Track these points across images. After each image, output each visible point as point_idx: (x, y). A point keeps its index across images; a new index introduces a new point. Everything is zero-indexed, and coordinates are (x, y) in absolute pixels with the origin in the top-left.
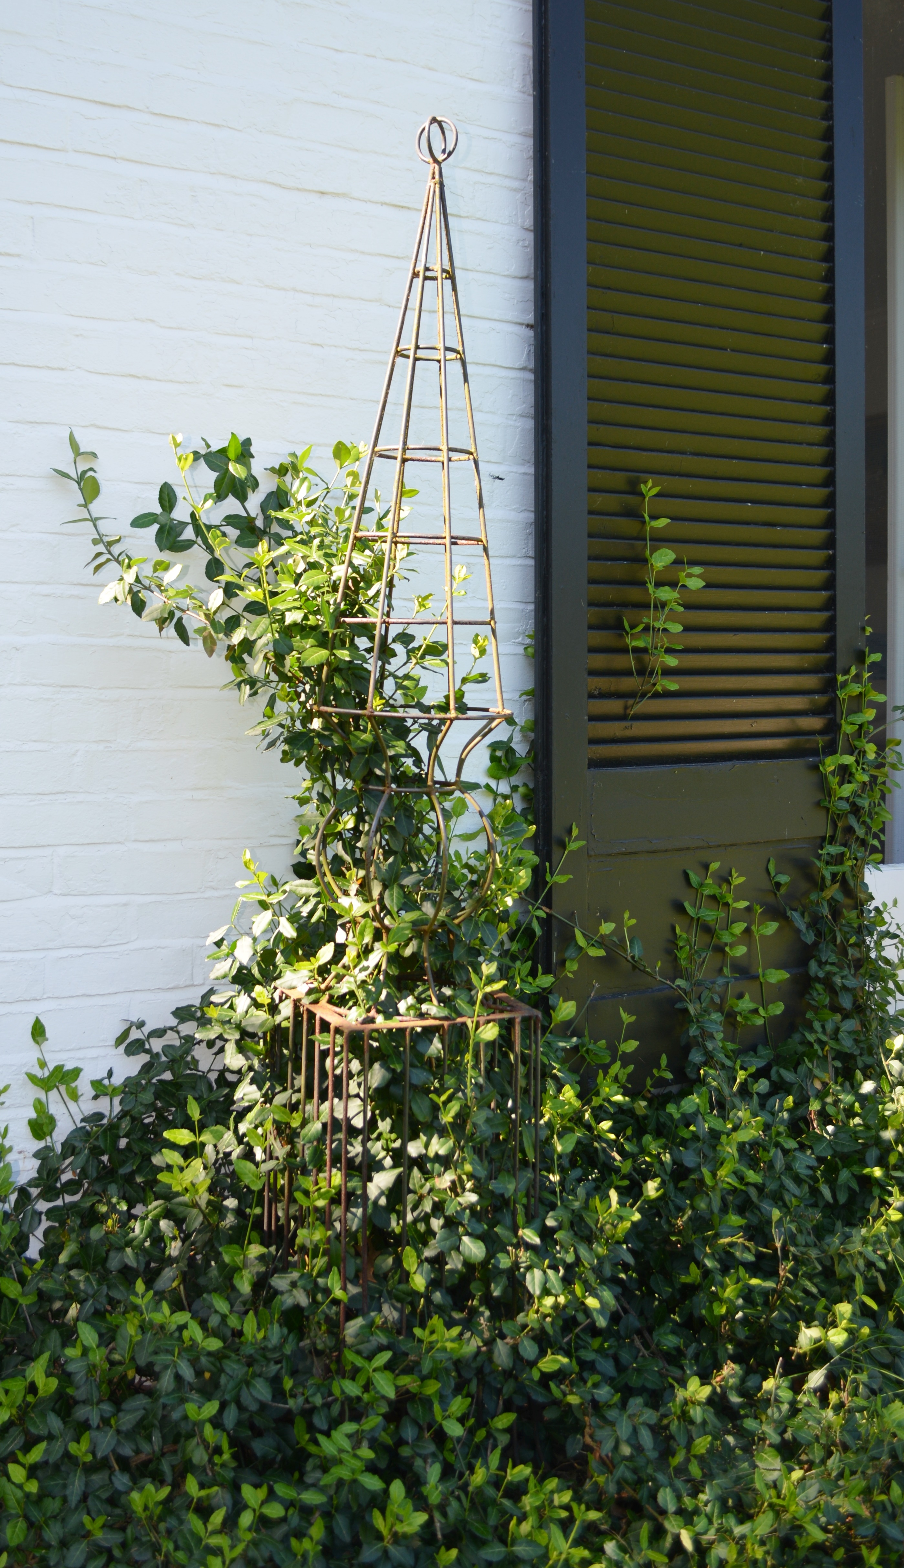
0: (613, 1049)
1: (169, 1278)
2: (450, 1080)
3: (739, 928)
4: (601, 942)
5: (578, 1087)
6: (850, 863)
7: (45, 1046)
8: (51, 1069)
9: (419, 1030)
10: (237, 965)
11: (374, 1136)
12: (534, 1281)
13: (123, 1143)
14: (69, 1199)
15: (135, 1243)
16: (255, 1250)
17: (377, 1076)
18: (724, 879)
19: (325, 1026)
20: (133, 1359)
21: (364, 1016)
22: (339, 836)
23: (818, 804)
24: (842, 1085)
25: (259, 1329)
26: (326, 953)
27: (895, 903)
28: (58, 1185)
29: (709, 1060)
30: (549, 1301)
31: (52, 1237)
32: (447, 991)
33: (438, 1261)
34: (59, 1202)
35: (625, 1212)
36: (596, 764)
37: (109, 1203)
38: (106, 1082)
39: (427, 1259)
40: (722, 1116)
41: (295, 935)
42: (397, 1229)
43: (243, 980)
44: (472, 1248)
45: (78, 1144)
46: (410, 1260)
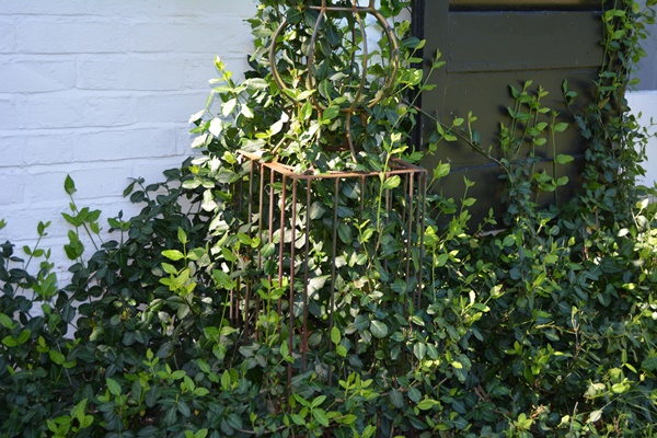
0: (458, 204)
1: (166, 350)
2: (365, 215)
3: (542, 126)
4: (454, 132)
5: (437, 228)
6: (616, 85)
7: (75, 195)
8: (79, 210)
9: (344, 179)
10: (211, 137)
11: (310, 253)
12: (419, 350)
13: (130, 262)
14: (93, 299)
15: (142, 327)
16: (227, 330)
17: (315, 211)
18: (534, 93)
19: (278, 176)
20: (144, 402)
21: (305, 170)
22: (284, 45)
23: (599, 44)
24: (606, 231)
25: (233, 382)
26: (276, 128)
27: (640, 115)
28: (87, 290)
29: (522, 211)
30: (429, 363)
31: (82, 324)
32: (363, 154)
33: (353, 338)
34: (88, 301)
35: (479, 306)
36: (454, 8)
37: (123, 301)
38: (118, 220)
39: (347, 335)
40: (529, 247)
41: (252, 116)
42: (325, 317)
43: (214, 148)
44: (379, 329)
45: (100, 262)
46: (335, 335)
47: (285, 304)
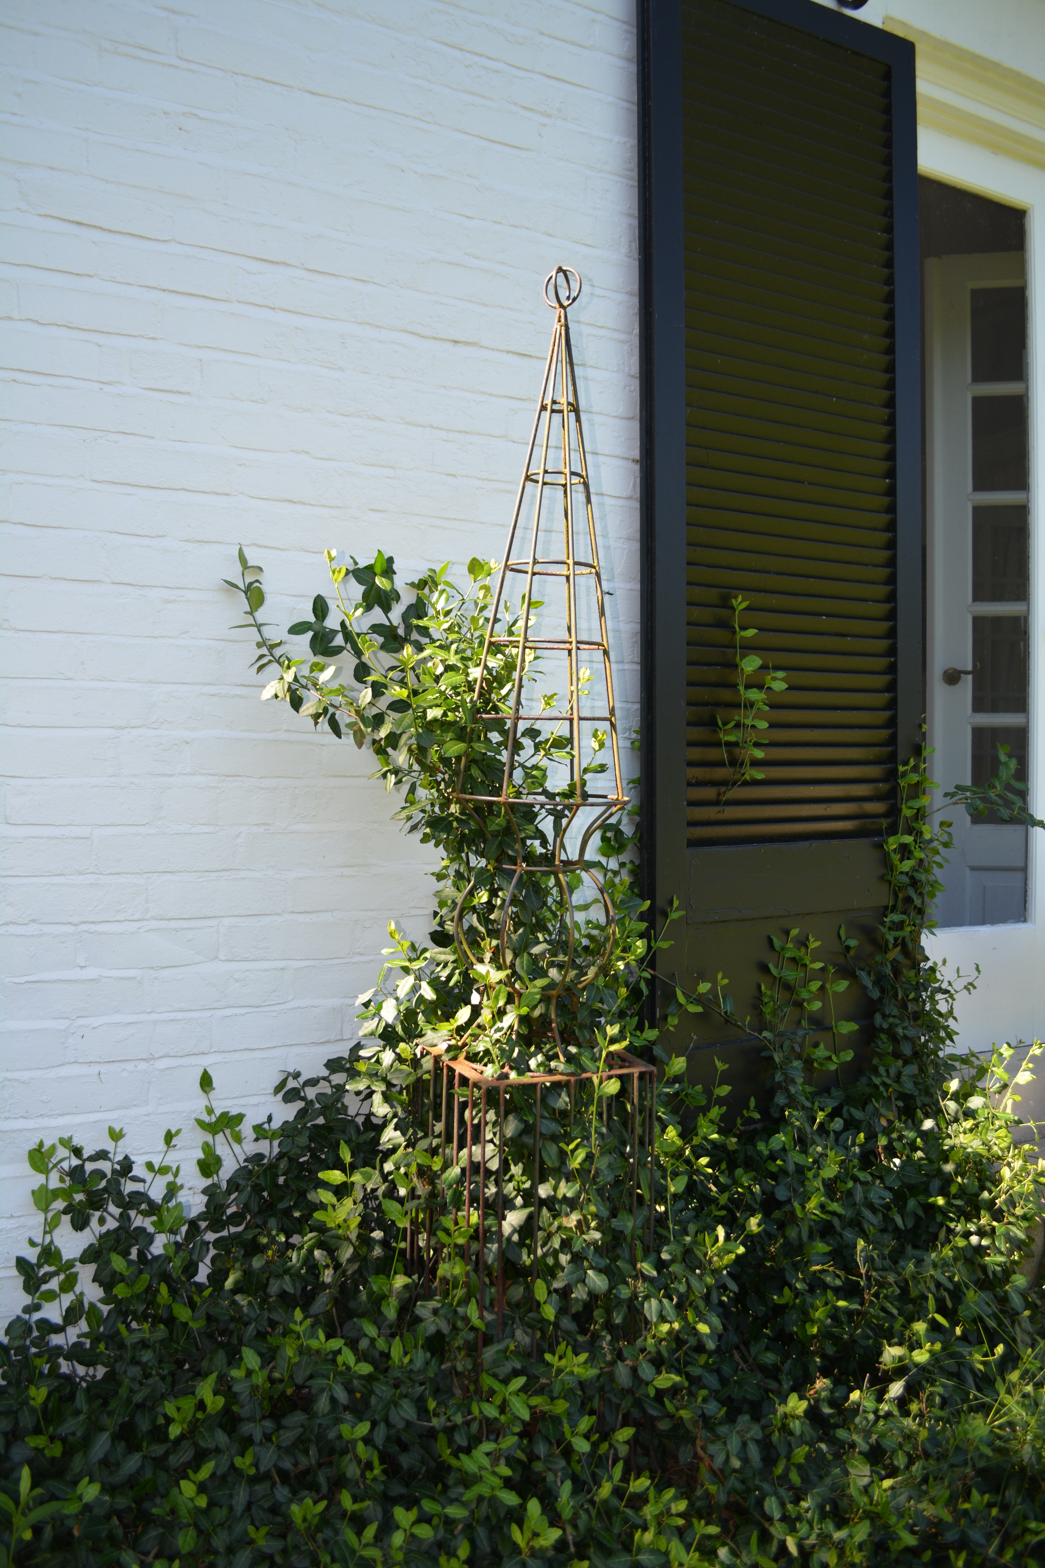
0: (708, 1092)
1: (322, 1303)
2: (577, 1130)
3: (815, 986)
4: (699, 1000)
5: (680, 1128)
6: (909, 929)
7: (212, 1094)
8: (218, 1114)
9: (548, 1084)
10: (383, 1024)
11: (507, 1177)
12: (651, 1308)
13: (281, 1180)
14: (233, 1230)
15: (292, 1271)
16: (400, 1281)
17: (511, 1127)
18: (803, 943)
19: (464, 1081)
20: (291, 1377)
21: (499, 1072)
22: (474, 909)
23: (882, 878)
24: (905, 1123)
25: (406, 1353)
26: (463, 1015)
27: (944, 962)
28: (225, 1218)
29: (792, 1103)
30: (665, 1328)
31: (218, 1264)
32: (573, 1050)
33: (565, 1293)
34: (225, 1233)
35: (730, 1246)
36: (693, 843)
37: (269, 1235)
38: (266, 1126)
39: (555, 1290)
40: (804, 1151)
41: (434, 997)
42: (528, 1262)
43: (389, 1037)
44: (596, 1280)
45: (242, 1182)
46: (540, 1290)
47: (475, 1246)
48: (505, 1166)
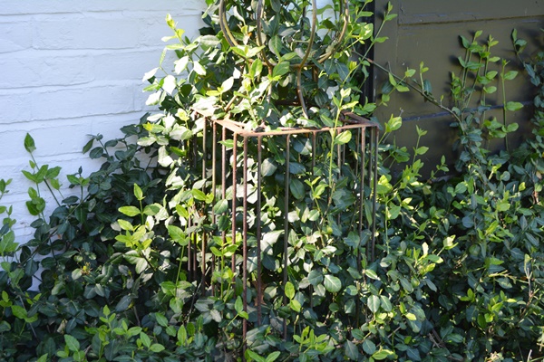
0: (411, 152)
1: (125, 303)
2: (317, 171)
3: (492, 75)
4: (406, 82)
5: (390, 177)
7: (35, 153)
8: (40, 167)
9: (295, 136)
10: (164, 95)
11: (263, 208)
12: (373, 303)
14: (57, 253)
15: (102, 281)
16: (184, 284)
17: (267, 166)
18: (484, 42)
19: (229, 134)
20: (103, 356)
21: (257, 127)
22: (235, 3)
25: (189, 337)
26: (227, 85)
28: (49, 244)
30: (383, 316)
31: (46, 277)
32: (314, 110)
33: (308, 291)
34: (50, 255)
35: (433, 257)
37: (84, 255)
38: (78, 176)
39: (301, 290)
40: (481, 193)
41: (205, 73)
42: (280, 271)
43: (168, 105)
44: (333, 283)
45: (62, 217)
46: (289, 290)
47: (240, 259)
48: (262, 200)
